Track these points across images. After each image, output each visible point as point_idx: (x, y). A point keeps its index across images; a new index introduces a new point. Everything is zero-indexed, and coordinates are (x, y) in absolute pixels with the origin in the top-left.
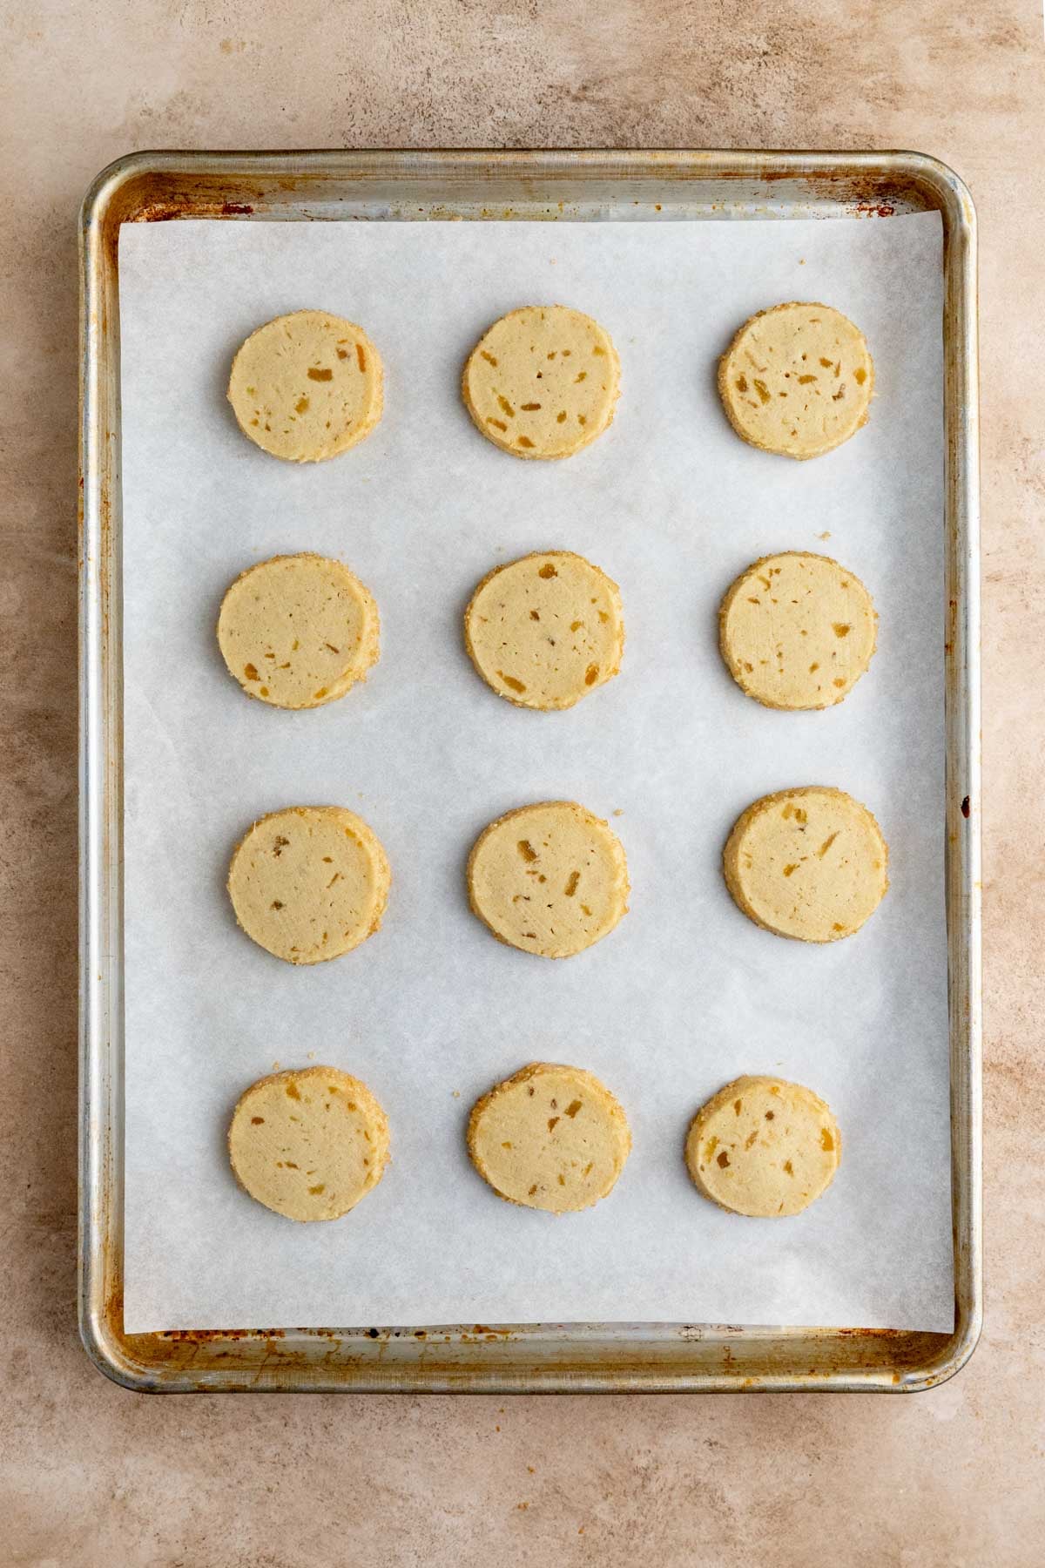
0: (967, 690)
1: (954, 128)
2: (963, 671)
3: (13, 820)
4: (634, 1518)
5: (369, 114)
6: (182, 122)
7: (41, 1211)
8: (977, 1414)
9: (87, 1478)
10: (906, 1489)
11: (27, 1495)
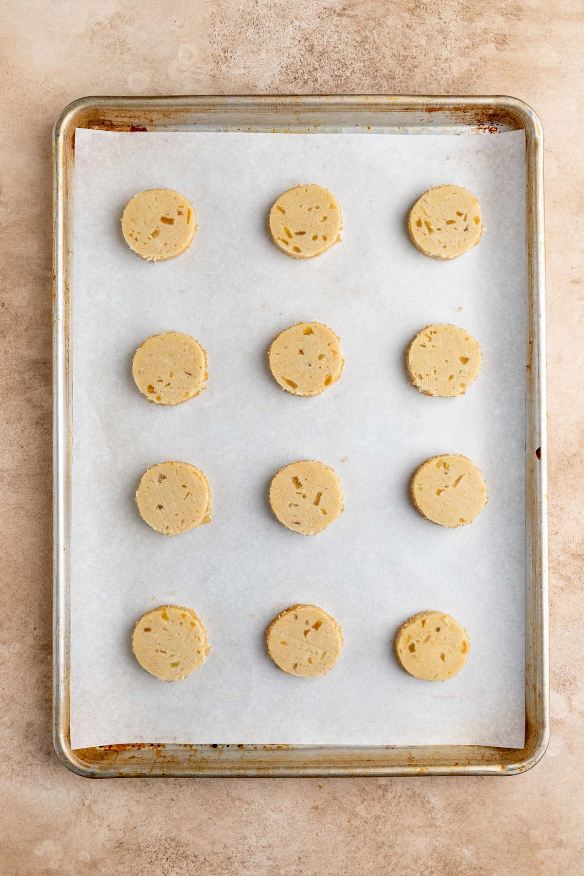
0: (539, 390)
1: (551, 30)
2: (537, 380)
3: (25, 422)
4: (378, 813)
5: (223, 24)
6: (118, 29)
7: (42, 643)
8: (572, 753)
9: (69, 794)
10: (532, 796)
11: (34, 804)
